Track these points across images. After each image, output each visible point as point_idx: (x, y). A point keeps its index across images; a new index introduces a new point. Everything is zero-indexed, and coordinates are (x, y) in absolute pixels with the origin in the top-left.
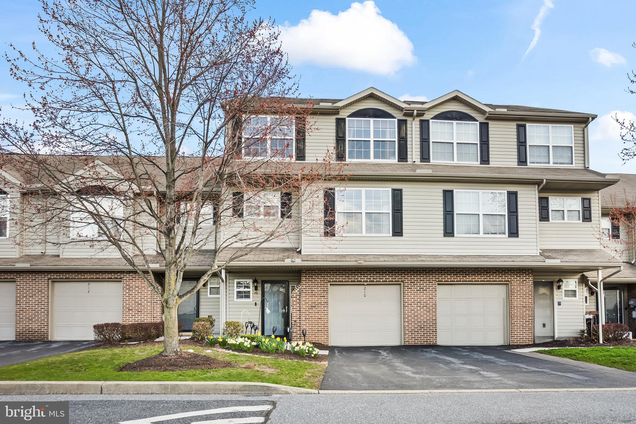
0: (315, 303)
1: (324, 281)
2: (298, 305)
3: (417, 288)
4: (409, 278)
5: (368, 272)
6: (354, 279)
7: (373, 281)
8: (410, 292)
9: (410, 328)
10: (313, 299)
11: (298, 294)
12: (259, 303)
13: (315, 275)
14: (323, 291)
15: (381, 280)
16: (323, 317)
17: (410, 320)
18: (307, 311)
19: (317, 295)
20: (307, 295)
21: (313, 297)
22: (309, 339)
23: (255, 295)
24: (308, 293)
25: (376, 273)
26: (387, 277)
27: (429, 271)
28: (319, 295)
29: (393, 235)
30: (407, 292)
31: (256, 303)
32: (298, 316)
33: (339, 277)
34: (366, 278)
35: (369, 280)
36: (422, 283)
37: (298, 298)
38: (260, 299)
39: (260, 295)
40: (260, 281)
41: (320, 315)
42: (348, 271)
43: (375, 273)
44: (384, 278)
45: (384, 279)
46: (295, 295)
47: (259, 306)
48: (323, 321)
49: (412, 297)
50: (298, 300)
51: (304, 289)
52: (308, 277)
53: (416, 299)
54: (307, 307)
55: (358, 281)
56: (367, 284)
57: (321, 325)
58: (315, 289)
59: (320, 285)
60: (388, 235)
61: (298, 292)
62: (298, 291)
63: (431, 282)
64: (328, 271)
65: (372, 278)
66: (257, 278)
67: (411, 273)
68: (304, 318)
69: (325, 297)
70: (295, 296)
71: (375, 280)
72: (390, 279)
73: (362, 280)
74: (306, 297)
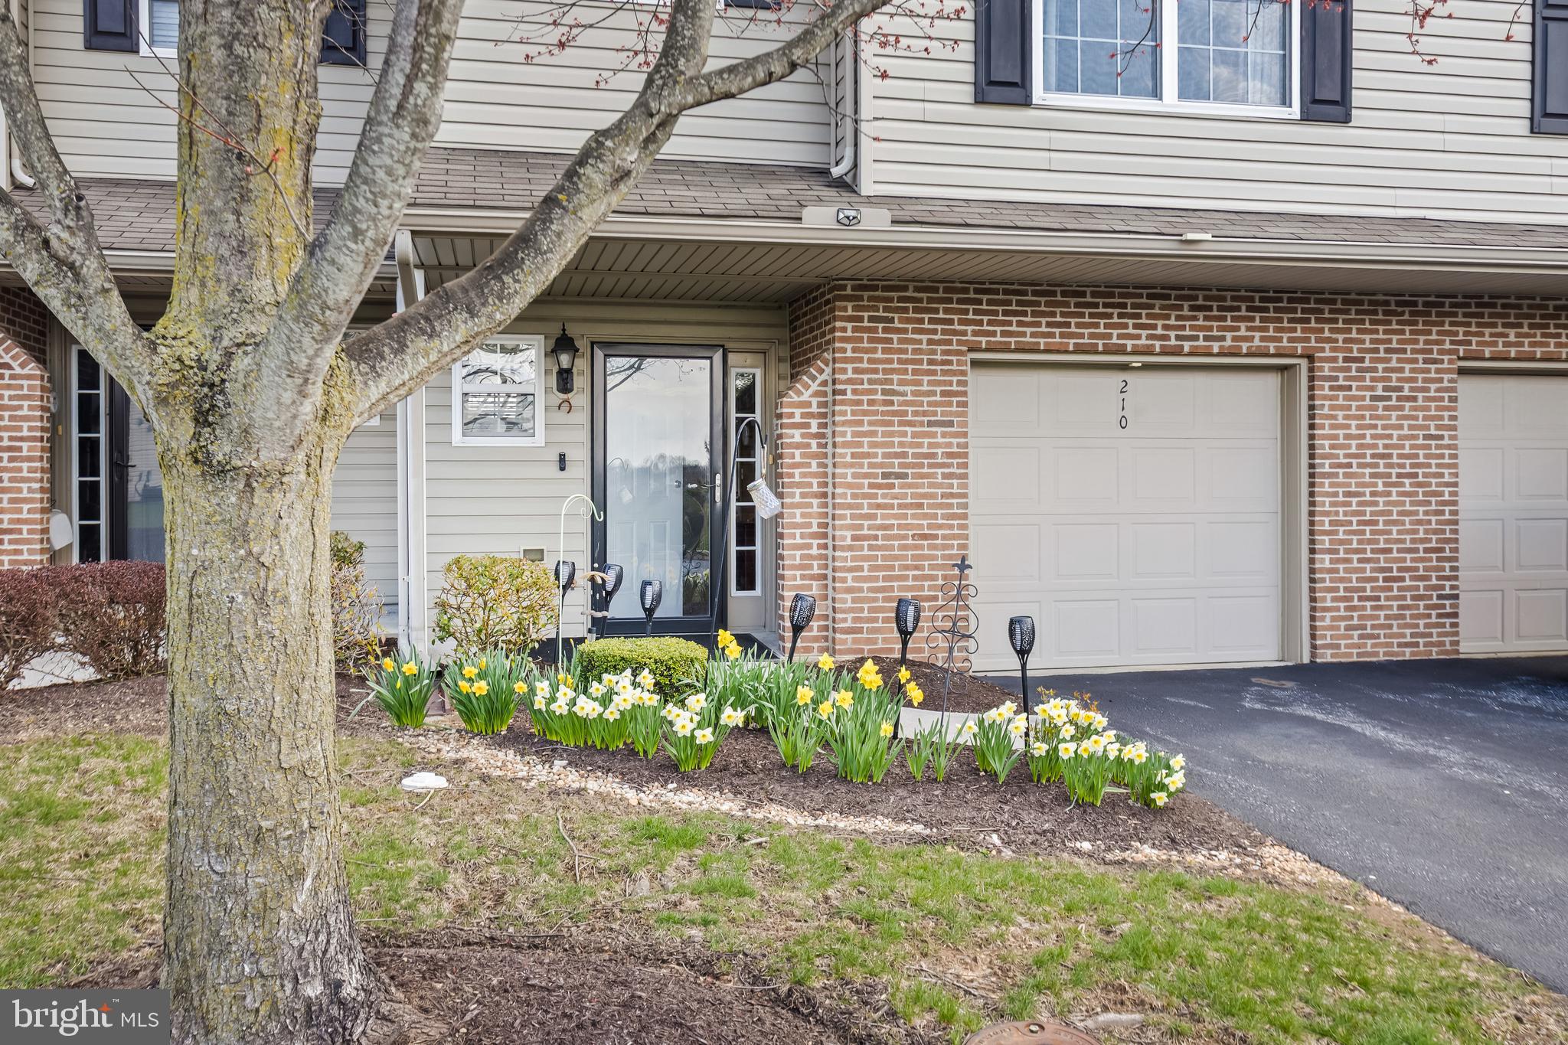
0: (904, 455)
1: (949, 342)
2: (814, 468)
3: (1372, 388)
4: (1341, 337)
5: (1158, 303)
6: (1092, 336)
7: (1177, 351)
8: (1342, 408)
9: (1342, 580)
10: (892, 434)
11: (814, 409)
12: (579, 455)
13: (905, 310)
14: (944, 393)
15: (1216, 347)
16: (940, 527)
17: (1342, 542)
18: (865, 496)
19: (915, 413)
20: (865, 413)
21: (890, 424)
22: (874, 641)
23: (561, 417)
24: (871, 402)
25: (1192, 308)
26: (1243, 332)
27: (1426, 304)
28: (925, 414)
29: (1307, 117)
30: (1332, 407)
31: (562, 459)
32: (815, 522)
33: (1020, 324)
34: (1144, 333)
35: (1158, 344)
36: (1394, 364)
37: (814, 429)
38: (584, 436)
39: (582, 417)
40: (582, 344)
41: (925, 516)
42: (1064, 294)
43: (1186, 312)
44: (1229, 335)
45: (1228, 343)
46: (798, 412)
47: (580, 469)
48: (945, 547)
49: (1354, 431)
50: (814, 443)
51: (850, 381)
52: (871, 319)
53: (1368, 440)
54: (866, 476)
55: (1107, 351)
56: (1147, 367)
57: (932, 567)
58: (901, 383)
59: (931, 362)
60: (1282, 112)
61: (814, 401)
62: (816, 394)
63: (1435, 361)
64: (966, 291)
65: (1172, 334)
66: (572, 330)
67: (1347, 312)
68: (848, 534)
69: (951, 424)
70: (797, 419)
71: (1187, 346)
72: (1257, 342)
73: (1130, 344)
74: (860, 423)
